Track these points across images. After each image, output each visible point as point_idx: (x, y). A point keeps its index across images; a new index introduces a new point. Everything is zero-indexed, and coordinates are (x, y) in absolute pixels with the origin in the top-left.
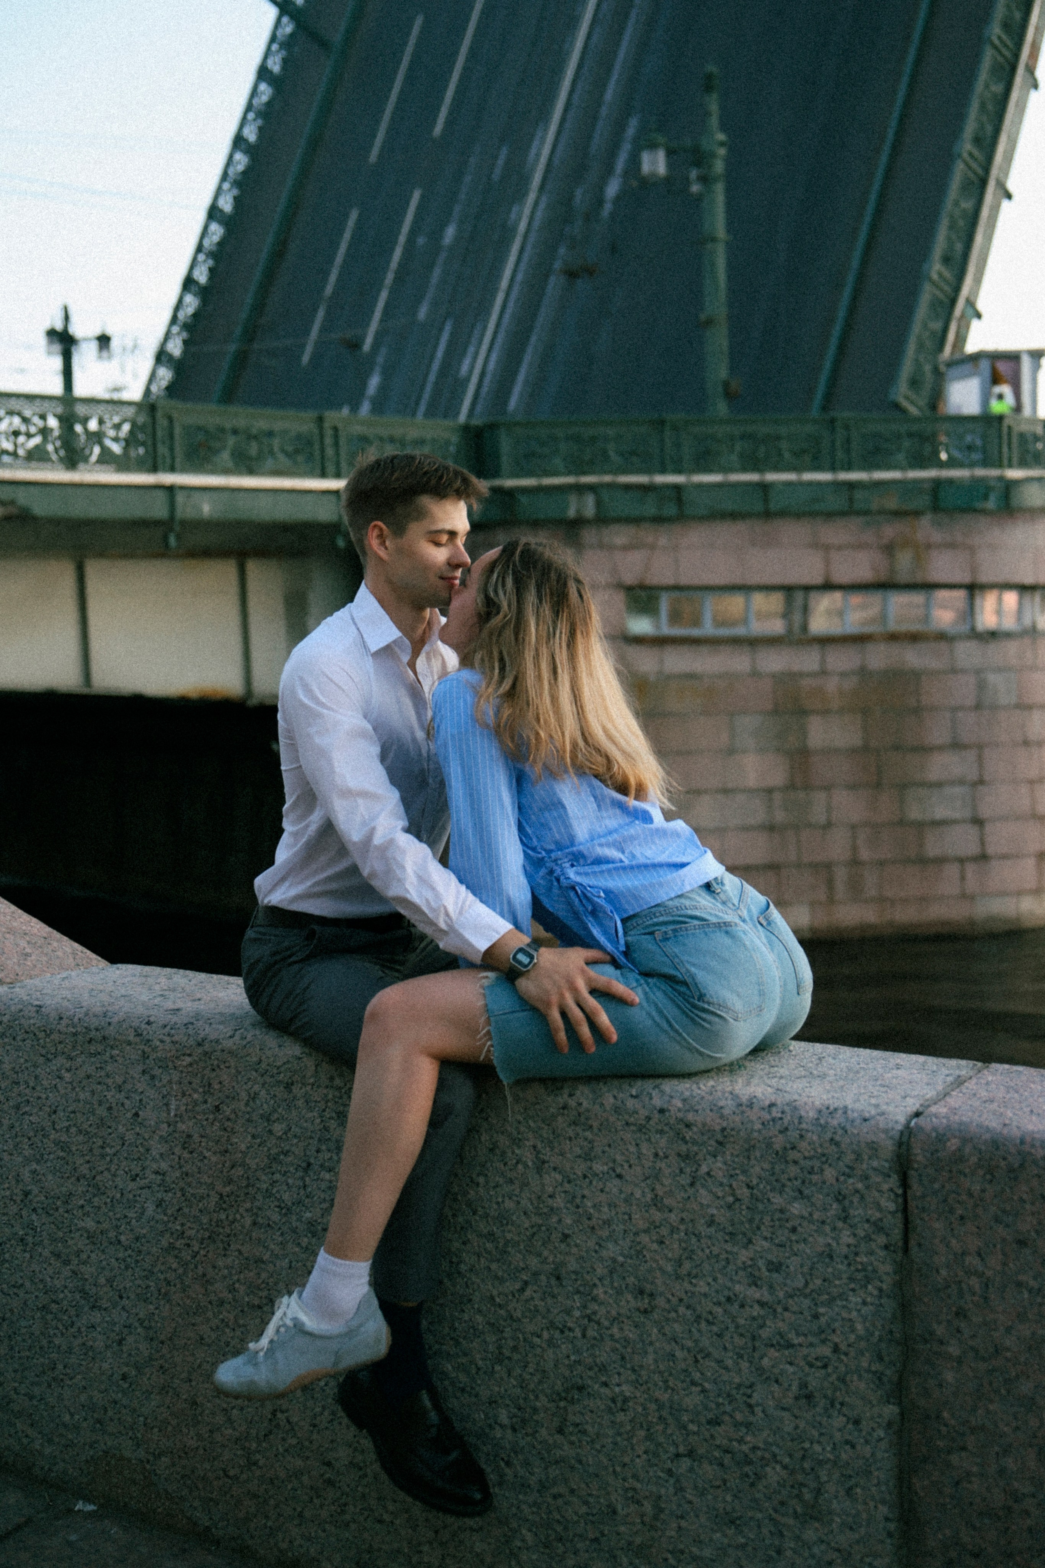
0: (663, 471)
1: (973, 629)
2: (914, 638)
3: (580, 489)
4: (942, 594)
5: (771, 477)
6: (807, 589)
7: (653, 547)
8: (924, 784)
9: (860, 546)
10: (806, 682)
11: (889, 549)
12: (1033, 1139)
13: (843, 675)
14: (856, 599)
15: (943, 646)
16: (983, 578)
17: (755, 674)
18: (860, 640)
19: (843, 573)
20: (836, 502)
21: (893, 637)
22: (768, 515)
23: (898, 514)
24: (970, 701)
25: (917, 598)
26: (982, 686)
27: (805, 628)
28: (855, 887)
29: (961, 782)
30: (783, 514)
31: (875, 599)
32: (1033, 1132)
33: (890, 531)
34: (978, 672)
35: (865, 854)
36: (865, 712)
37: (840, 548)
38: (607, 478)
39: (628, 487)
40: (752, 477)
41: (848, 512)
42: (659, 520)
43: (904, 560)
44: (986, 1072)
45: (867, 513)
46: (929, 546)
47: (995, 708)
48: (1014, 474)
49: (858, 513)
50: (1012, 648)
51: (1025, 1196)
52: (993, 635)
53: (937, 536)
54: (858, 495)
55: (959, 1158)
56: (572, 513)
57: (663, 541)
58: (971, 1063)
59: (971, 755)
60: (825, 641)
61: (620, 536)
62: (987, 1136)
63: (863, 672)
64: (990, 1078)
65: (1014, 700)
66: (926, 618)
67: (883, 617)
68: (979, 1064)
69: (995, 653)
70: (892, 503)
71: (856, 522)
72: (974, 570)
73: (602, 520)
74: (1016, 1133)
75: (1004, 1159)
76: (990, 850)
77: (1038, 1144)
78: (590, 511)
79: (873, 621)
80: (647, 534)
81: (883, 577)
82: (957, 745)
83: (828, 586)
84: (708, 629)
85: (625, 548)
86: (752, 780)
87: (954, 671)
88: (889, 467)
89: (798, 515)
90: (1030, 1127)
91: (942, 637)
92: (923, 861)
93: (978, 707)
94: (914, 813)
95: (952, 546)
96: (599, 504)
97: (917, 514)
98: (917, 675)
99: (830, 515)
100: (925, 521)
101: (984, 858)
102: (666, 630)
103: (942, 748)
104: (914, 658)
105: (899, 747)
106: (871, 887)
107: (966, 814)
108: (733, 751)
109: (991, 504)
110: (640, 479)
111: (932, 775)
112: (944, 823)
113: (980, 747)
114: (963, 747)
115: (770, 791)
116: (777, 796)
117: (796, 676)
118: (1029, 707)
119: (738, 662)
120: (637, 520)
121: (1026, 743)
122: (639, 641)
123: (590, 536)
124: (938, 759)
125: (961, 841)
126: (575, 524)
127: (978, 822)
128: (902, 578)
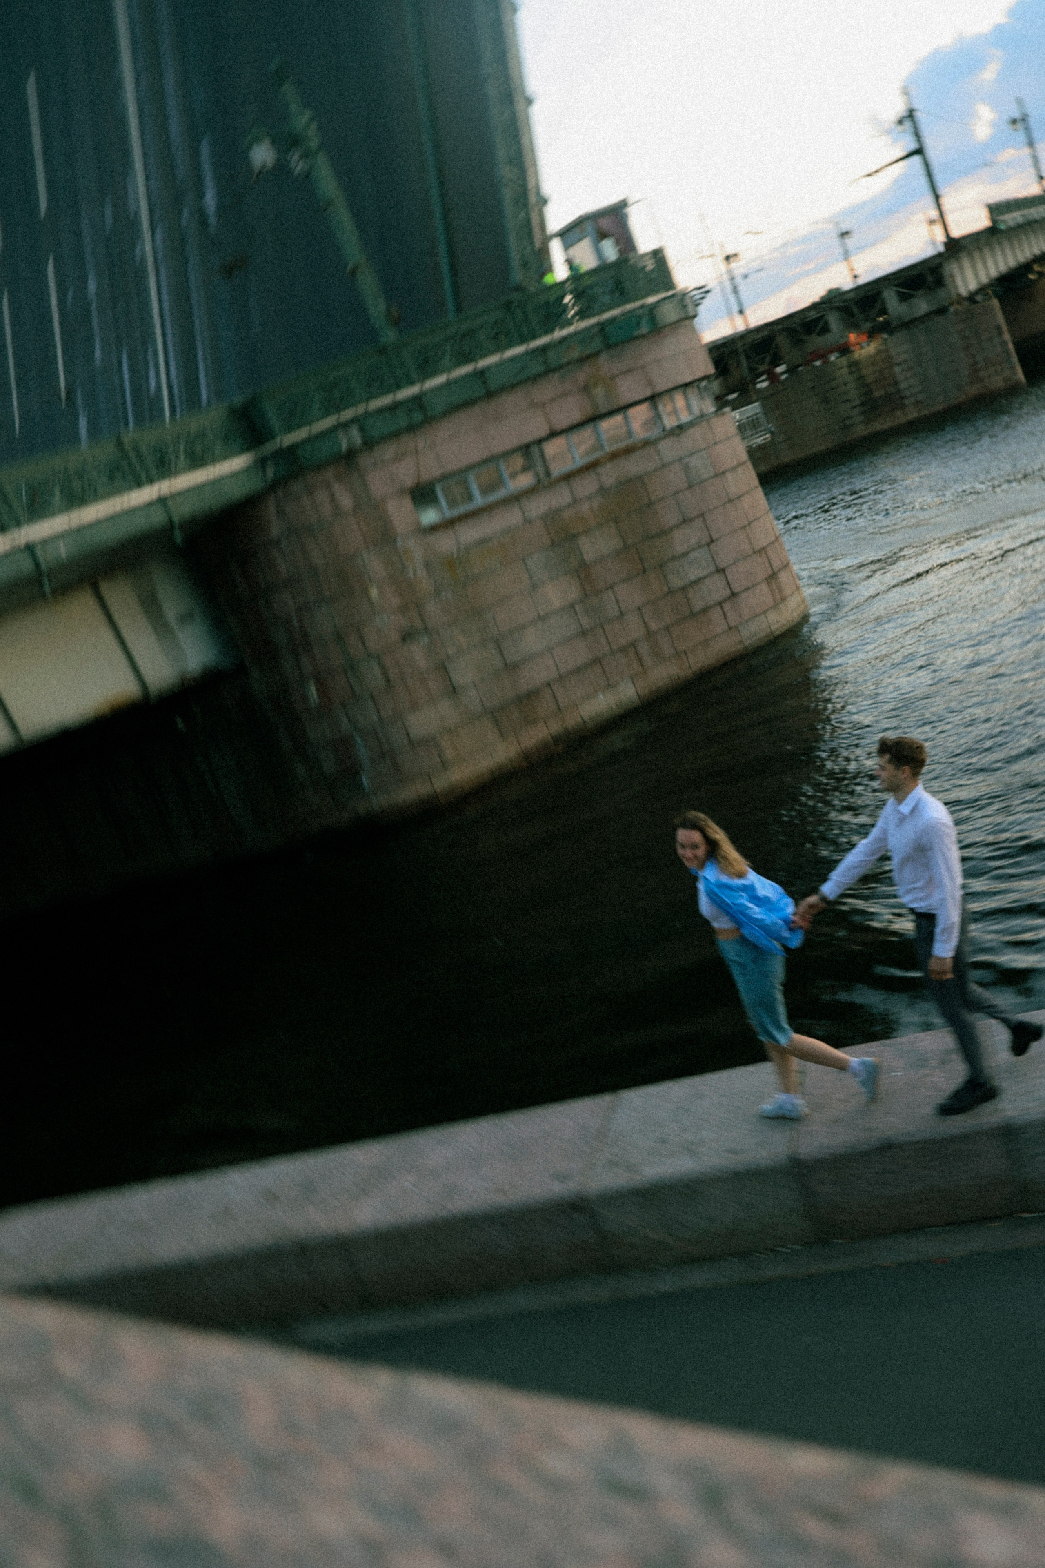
0: (400, 387)
1: (664, 430)
2: (628, 451)
3: (343, 425)
4: (633, 412)
5: (483, 363)
6: (540, 441)
7: (415, 451)
8: (674, 558)
9: (565, 395)
10: (567, 514)
11: (586, 389)
13: (589, 498)
14: (575, 437)
15: (651, 450)
16: (659, 389)
17: (527, 521)
18: (591, 467)
19: (562, 421)
20: (536, 367)
21: (613, 456)
22: (491, 395)
23: (582, 360)
24: (683, 484)
25: (618, 419)
26: (687, 470)
27: (548, 473)
28: (657, 655)
29: (699, 546)
30: (502, 390)
31: (587, 433)
33: (582, 375)
34: (680, 459)
35: (653, 626)
36: (616, 521)
37: (551, 401)
38: (361, 409)
39: (380, 410)
40: (466, 369)
41: (549, 371)
42: (411, 429)
43: (600, 393)
45: (561, 367)
46: (613, 378)
47: (701, 483)
48: (651, 300)
49: (554, 370)
50: (696, 433)
52: (678, 429)
53: (615, 368)
54: (551, 355)
56: (344, 447)
57: (421, 444)
59: (697, 523)
60: (568, 477)
61: (388, 452)
63: (602, 490)
65: (711, 472)
66: (630, 433)
67: (599, 445)
69: (686, 441)
70: (576, 354)
71: (555, 377)
72: (650, 383)
73: (370, 444)
76: (736, 588)
78: (357, 440)
79: (594, 449)
80: (408, 442)
81: (589, 412)
82: (686, 521)
83: (553, 434)
84: (479, 501)
85: (395, 459)
86: (557, 604)
87: (664, 466)
88: (562, 326)
89: (512, 388)
91: (647, 443)
92: (693, 615)
93: (690, 485)
94: (677, 582)
95: (628, 371)
96: (361, 431)
97: (596, 354)
98: (641, 478)
99: (535, 379)
100: (603, 358)
101: (734, 595)
102: (449, 513)
103: (677, 526)
104: (633, 466)
105: (649, 537)
106: (667, 650)
107: (712, 568)
108: (534, 586)
109: (644, 330)
110: (386, 400)
111: (679, 549)
112: (699, 581)
113: (702, 515)
114: (691, 520)
115: (572, 606)
116: (577, 607)
117: (558, 511)
118: (723, 473)
119: (512, 517)
120: (396, 435)
121: (730, 501)
122: (433, 529)
123: (365, 460)
124: (678, 536)
125: (715, 589)
126: (350, 456)
127: (721, 571)
128: (603, 409)
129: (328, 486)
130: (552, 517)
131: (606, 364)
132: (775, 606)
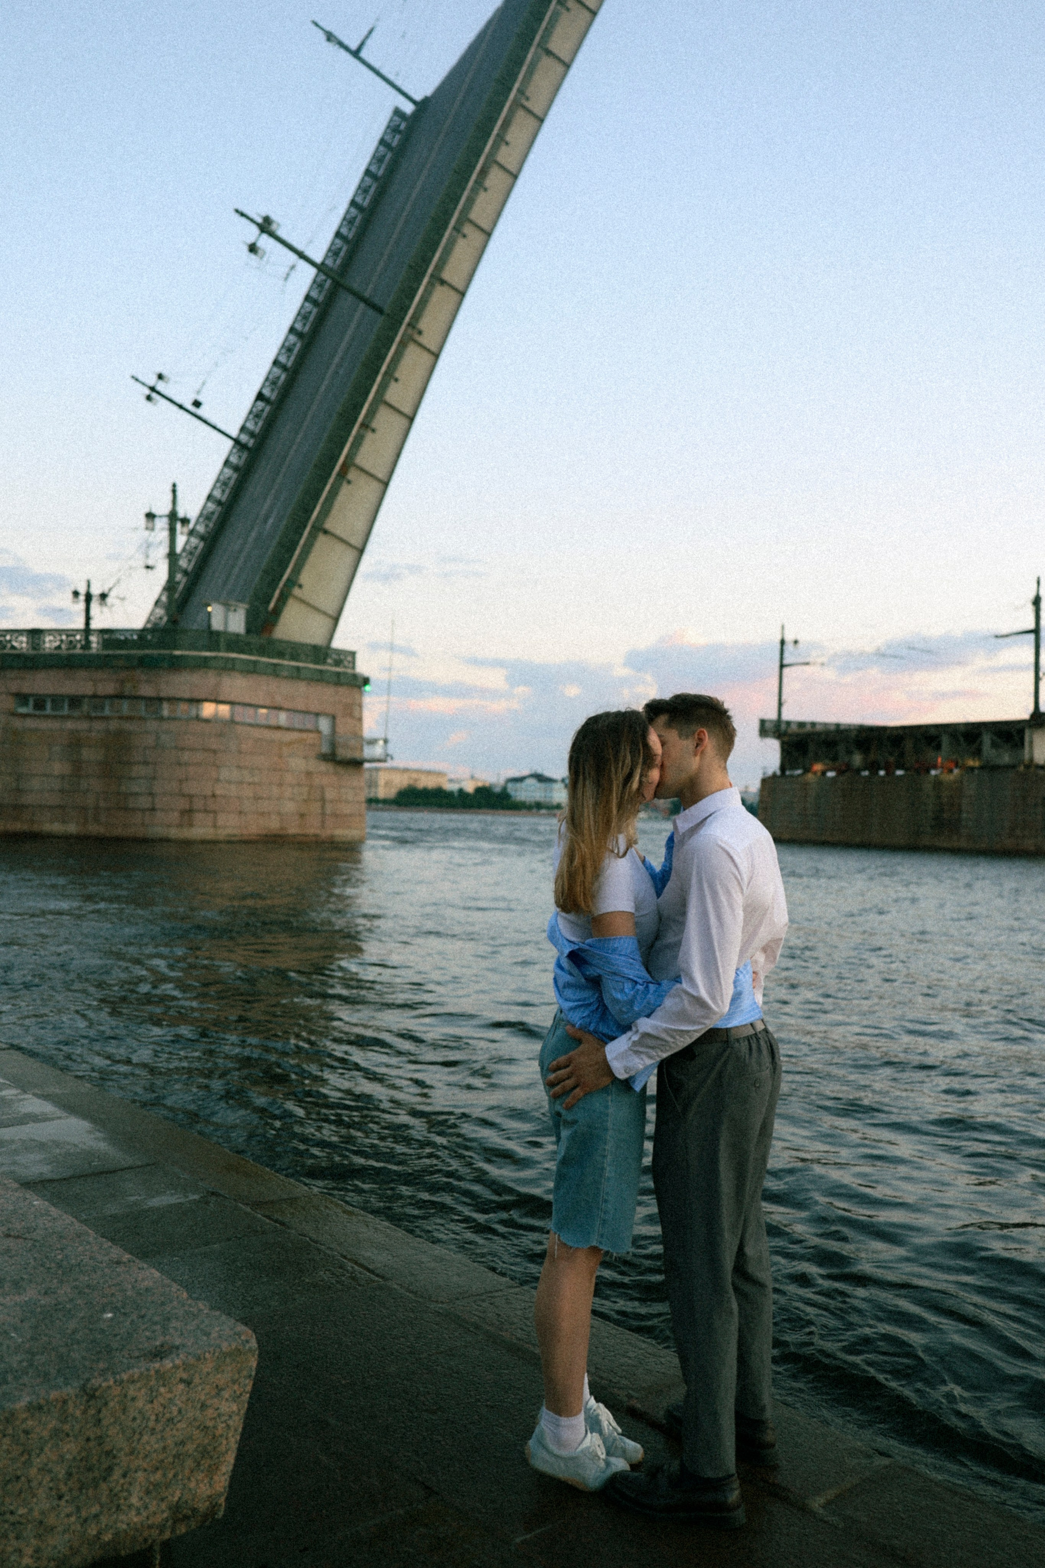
7: (24, 679)
8: (130, 778)
9: (109, 680)
10: (82, 734)
11: (122, 682)
17: (64, 730)
20: (98, 663)
23: (126, 668)
24: (152, 744)
26: (158, 738)
27: (88, 713)
28: (97, 819)
29: (145, 778)
33: (123, 674)
34: (156, 733)
35: (101, 805)
36: (106, 747)
37: (99, 681)
41: (106, 666)
43: (128, 685)
45: (113, 667)
46: (139, 681)
47: (164, 748)
49: (110, 667)
53: (143, 677)
54: (108, 660)
57: (30, 676)
59: (150, 767)
63: (108, 731)
65: (174, 745)
69: (165, 726)
70: (121, 663)
71: (109, 670)
76: (158, 806)
80: (23, 673)
82: (146, 763)
84: (48, 712)
85: (13, 678)
86: (57, 772)
87: (147, 732)
92: (126, 809)
93: (156, 747)
94: (124, 790)
95: (149, 681)
97: (133, 668)
98: (130, 733)
99: (97, 668)
101: (153, 809)
102: (31, 712)
103: (139, 763)
104: (128, 726)
105: (120, 762)
106: (103, 819)
107: (147, 791)
108: (50, 760)
109: (165, 665)
111: (134, 774)
112: (137, 794)
113: (155, 764)
115: (64, 776)
116: (66, 778)
119: (55, 724)
124: (135, 768)
125: (144, 802)
127: (151, 794)
128: (127, 693)
130: (75, 734)
131: (139, 674)
132: (180, 826)
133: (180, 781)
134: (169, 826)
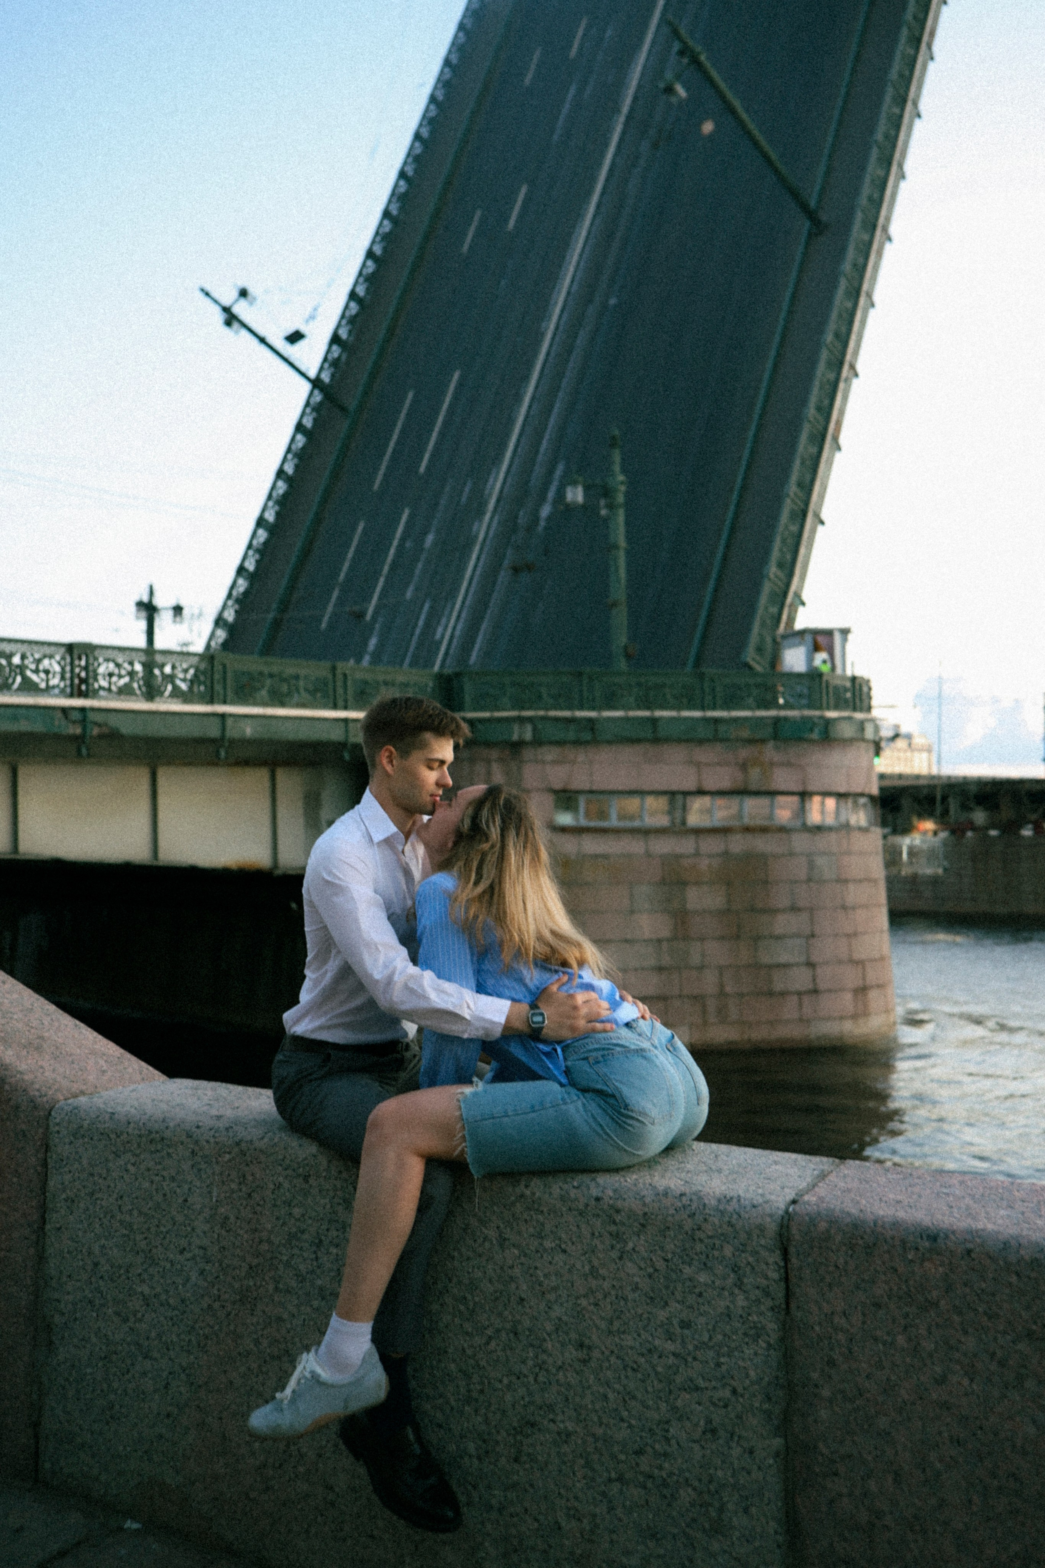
0: (581, 708)
1: (804, 824)
2: (763, 830)
3: (521, 720)
4: (781, 799)
5: (659, 713)
6: (686, 794)
7: (573, 762)
8: (773, 938)
9: (723, 764)
10: (685, 862)
11: (744, 767)
12: (884, 1222)
13: (712, 856)
14: (720, 802)
15: (784, 836)
16: (810, 788)
17: (648, 854)
18: (723, 831)
19: (711, 783)
20: (705, 732)
21: (747, 829)
22: (656, 740)
23: (750, 741)
24: (803, 876)
25: (764, 801)
26: (811, 865)
27: (684, 822)
28: (722, 1013)
29: (798, 936)
30: (667, 740)
31: (735, 801)
32: (883, 1217)
33: (744, 753)
34: (809, 855)
35: (728, 989)
36: (729, 884)
37: (708, 765)
38: (541, 713)
39: (557, 719)
40: (646, 713)
41: (716, 739)
42: (577, 743)
43: (755, 773)
44: (842, 1167)
45: (727, 740)
46: (772, 764)
47: (821, 882)
48: (831, 714)
49: (722, 740)
50: (832, 838)
51: (878, 1268)
52: (819, 829)
53: (777, 757)
54: (722, 728)
55: (827, 1237)
56: (515, 737)
57: (581, 758)
58: (831, 1160)
59: (805, 916)
60: (698, 832)
61: (550, 754)
62: (848, 1220)
63: (726, 854)
64: (846, 1172)
65: (834, 877)
66: (771, 817)
67: (740, 816)
68: (837, 1160)
69: (822, 842)
70: (746, 734)
71: (719, 747)
72: (804, 781)
73: (538, 742)
74: (870, 1217)
75: (862, 1238)
76: (820, 986)
77: (887, 1226)
78: (528, 736)
79: (733, 817)
80: (570, 752)
81: (740, 786)
82: (794, 909)
83: (701, 792)
84: (614, 822)
85: (554, 762)
86: (647, 935)
87: (791, 854)
88: (743, 708)
89: (679, 741)
90: (881, 1213)
91: (782, 829)
92: (771, 994)
93: (809, 880)
94: (765, 959)
95: (789, 764)
96: (535, 730)
97: (763, 741)
98: (765, 857)
99: (701, 742)
100: (769, 746)
101: (815, 991)
102: (583, 822)
103: (784, 911)
104: (762, 844)
105: (753, 910)
106: (734, 1013)
107: (803, 959)
108: (632, 912)
109: (815, 736)
110: (567, 714)
111: (778, 930)
112: (786, 966)
113: (811, 910)
114: (799, 910)
115: (659, 941)
116: (665, 945)
117: (678, 857)
118: (846, 881)
119: (636, 846)
120: (560, 743)
121: (844, 908)
122: (564, 830)
123: (528, 753)
124: (781, 919)
125: (800, 979)
126: (516, 747)
127: (811, 965)
128: (753, 787)
129: (489, 762)
130: (671, 861)
131: (770, 752)
132: (855, 1017)
133: (848, 936)
134: (841, 1018)
